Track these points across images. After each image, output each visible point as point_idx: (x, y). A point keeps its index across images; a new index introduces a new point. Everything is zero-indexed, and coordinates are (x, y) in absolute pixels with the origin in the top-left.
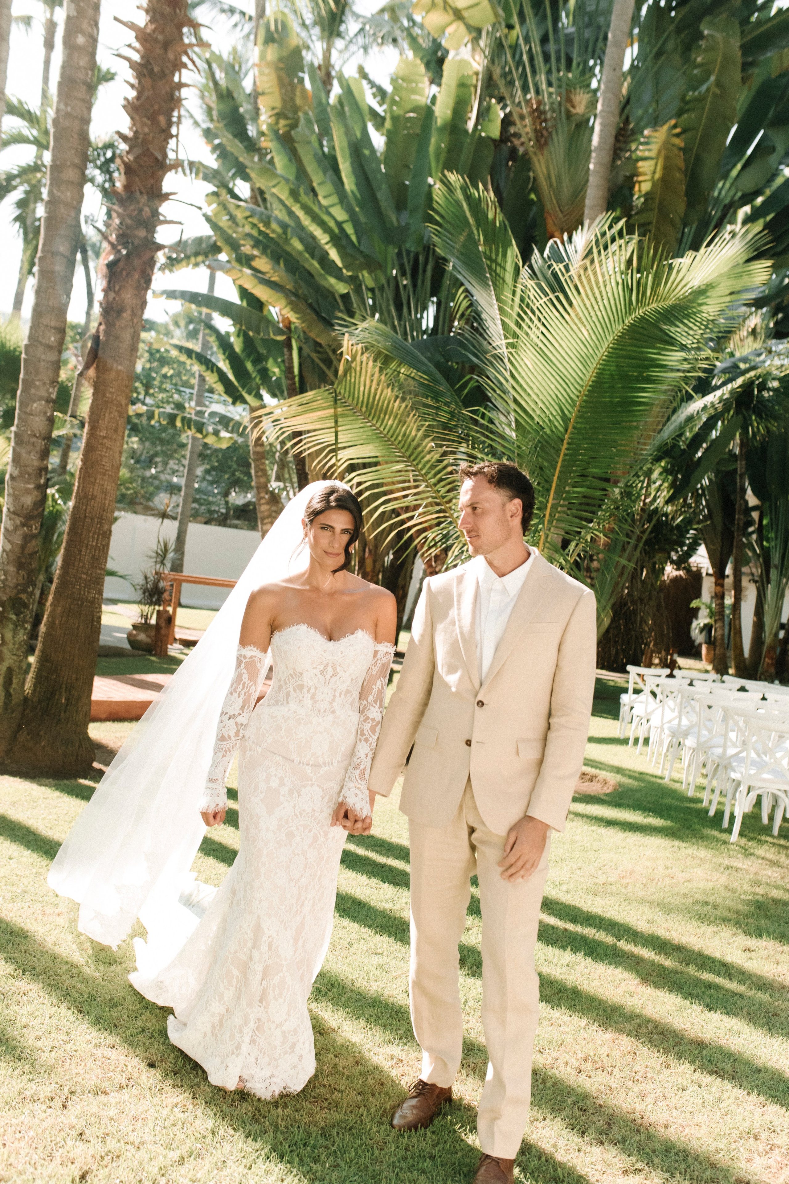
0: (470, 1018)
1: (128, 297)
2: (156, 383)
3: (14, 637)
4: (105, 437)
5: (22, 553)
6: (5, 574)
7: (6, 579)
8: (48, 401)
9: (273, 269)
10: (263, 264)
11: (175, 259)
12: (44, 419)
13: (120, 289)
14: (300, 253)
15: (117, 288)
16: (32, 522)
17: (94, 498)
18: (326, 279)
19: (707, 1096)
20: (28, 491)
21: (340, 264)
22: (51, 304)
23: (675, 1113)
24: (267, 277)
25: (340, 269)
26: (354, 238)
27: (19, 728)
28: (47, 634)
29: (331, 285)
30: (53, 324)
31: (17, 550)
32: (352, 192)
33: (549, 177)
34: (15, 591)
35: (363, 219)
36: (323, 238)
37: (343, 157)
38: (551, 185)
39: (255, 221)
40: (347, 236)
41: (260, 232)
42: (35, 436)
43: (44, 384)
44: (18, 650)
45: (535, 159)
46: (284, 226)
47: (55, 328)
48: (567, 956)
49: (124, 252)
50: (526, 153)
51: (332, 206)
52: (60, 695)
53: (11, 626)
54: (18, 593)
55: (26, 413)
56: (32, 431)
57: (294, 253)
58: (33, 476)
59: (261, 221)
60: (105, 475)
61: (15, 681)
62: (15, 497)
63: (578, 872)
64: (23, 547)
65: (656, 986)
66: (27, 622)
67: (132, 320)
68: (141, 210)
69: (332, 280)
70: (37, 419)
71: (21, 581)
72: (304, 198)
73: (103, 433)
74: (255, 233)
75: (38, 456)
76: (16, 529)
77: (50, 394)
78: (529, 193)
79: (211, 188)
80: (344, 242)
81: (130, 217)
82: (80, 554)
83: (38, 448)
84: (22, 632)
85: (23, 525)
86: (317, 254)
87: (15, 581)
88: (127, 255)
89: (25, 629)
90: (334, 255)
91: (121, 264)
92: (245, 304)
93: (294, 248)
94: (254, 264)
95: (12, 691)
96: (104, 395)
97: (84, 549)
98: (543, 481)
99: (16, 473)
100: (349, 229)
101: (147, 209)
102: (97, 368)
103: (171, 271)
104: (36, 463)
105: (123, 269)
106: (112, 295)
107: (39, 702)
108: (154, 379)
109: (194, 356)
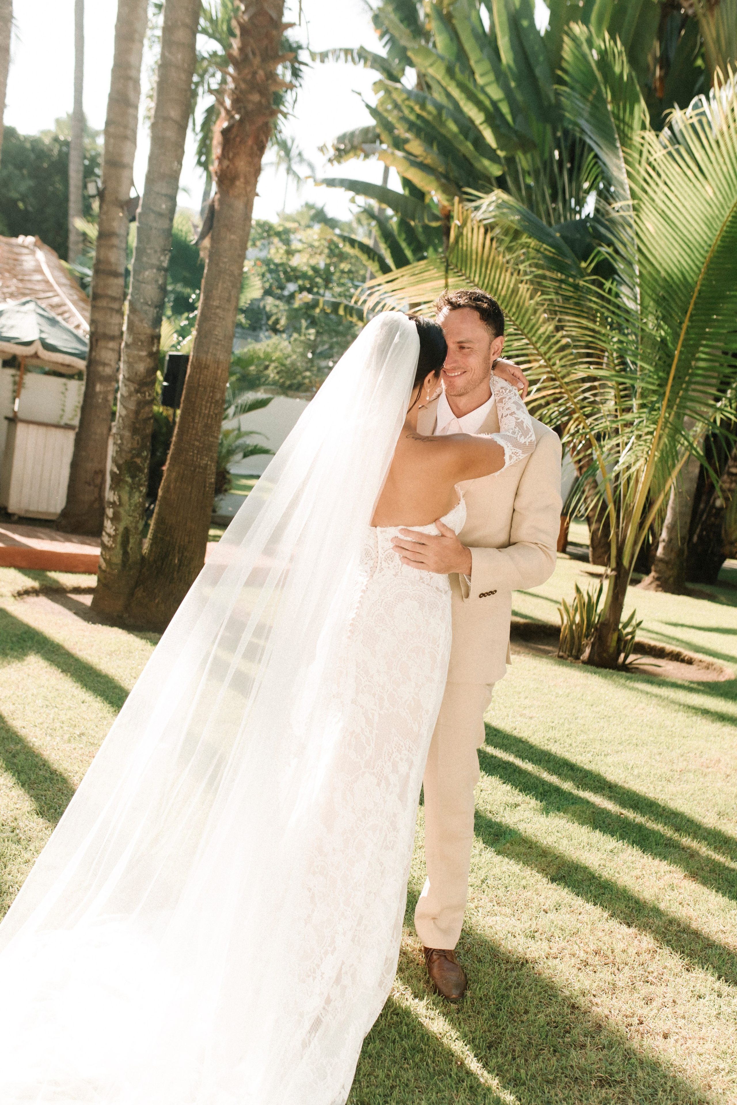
0: (483, 897)
1: (242, 164)
2: (335, 278)
3: (130, 499)
4: (218, 307)
5: (136, 418)
6: (121, 439)
7: (122, 444)
8: (160, 269)
9: (425, 151)
10: (416, 147)
11: (344, 150)
12: (155, 286)
13: (234, 157)
14: (455, 136)
15: (231, 155)
16: (146, 389)
17: (207, 367)
18: (480, 161)
19: (724, 1008)
20: (141, 359)
21: (493, 144)
22: (162, 171)
23: (681, 1022)
24: (419, 160)
25: (494, 151)
26: (509, 118)
27: (137, 585)
28: (164, 498)
29: (485, 168)
30: (164, 191)
31: (131, 415)
32: (509, 67)
33: (718, 40)
34: (130, 455)
35: (519, 97)
36: (478, 117)
37: (502, 31)
38: (720, 48)
39: (412, 104)
40: (502, 116)
41: (418, 116)
42: (146, 303)
43: (156, 252)
44: (134, 511)
45: (704, 22)
46: (440, 108)
47: (166, 195)
48: (611, 843)
49: (237, 117)
50: (695, 15)
51: (488, 84)
52: (174, 556)
53: (127, 488)
54: (132, 458)
55: (138, 281)
56: (145, 299)
57: (449, 136)
58: (145, 344)
59: (417, 102)
60: (217, 344)
61: (132, 541)
62: (130, 365)
63: (658, 757)
64: (137, 413)
65: (705, 882)
66: (141, 485)
67: (245, 188)
68: (255, 73)
69: (486, 163)
70: (149, 287)
71: (136, 446)
72: (459, 75)
73: (216, 303)
74: (412, 117)
75: (150, 323)
76: (130, 395)
77: (162, 262)
78: (695, 59)
79: (377, 76)
80: (498, 122)
81: (244, 81)
82: (193, 421)
83: (150, 316)
84: (137, 494)
85: (137, 391)
86: (471, 135)
87: (129, 445)
88: (241, 120)
89: (141, 492)
90: (489, 136)
91: (235, 130)
92: (407, 193)
93: (450, 130)
94: (407, 147)
95: (129, 550)
96: (217, 265)
97: (197, 417)
98: (664, 356)
99: (130, 340)
100: (505, 109)
101: (261, 73)
102: (212, 239)
103: (339, 162)
104: (149, 331)
105: (237, 136)
106: (226, 163)
107: (155, 562)
108: (332, 274)
109: (356, 245)
